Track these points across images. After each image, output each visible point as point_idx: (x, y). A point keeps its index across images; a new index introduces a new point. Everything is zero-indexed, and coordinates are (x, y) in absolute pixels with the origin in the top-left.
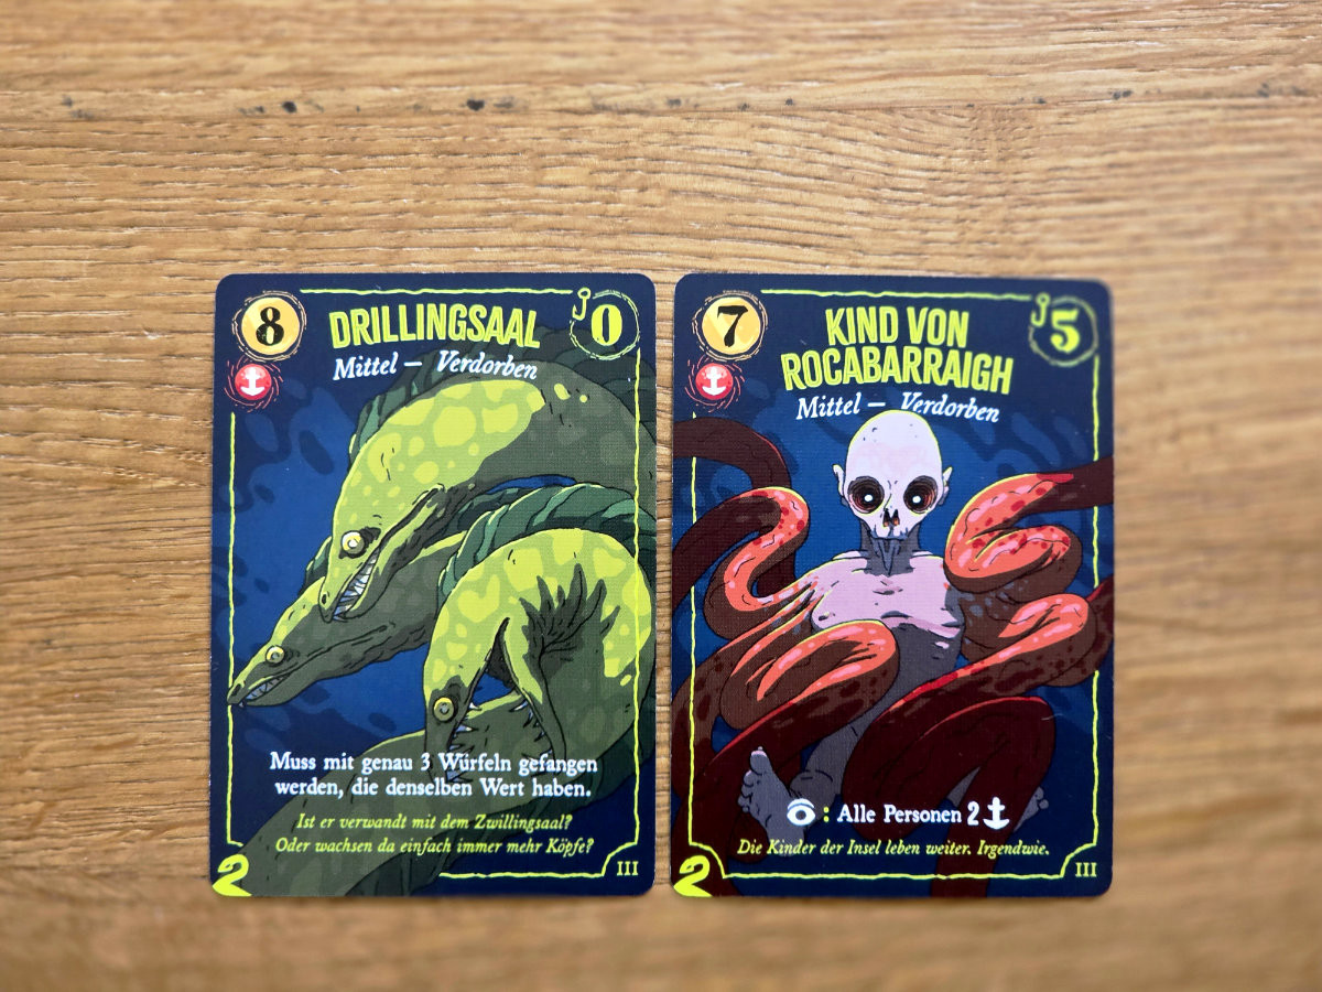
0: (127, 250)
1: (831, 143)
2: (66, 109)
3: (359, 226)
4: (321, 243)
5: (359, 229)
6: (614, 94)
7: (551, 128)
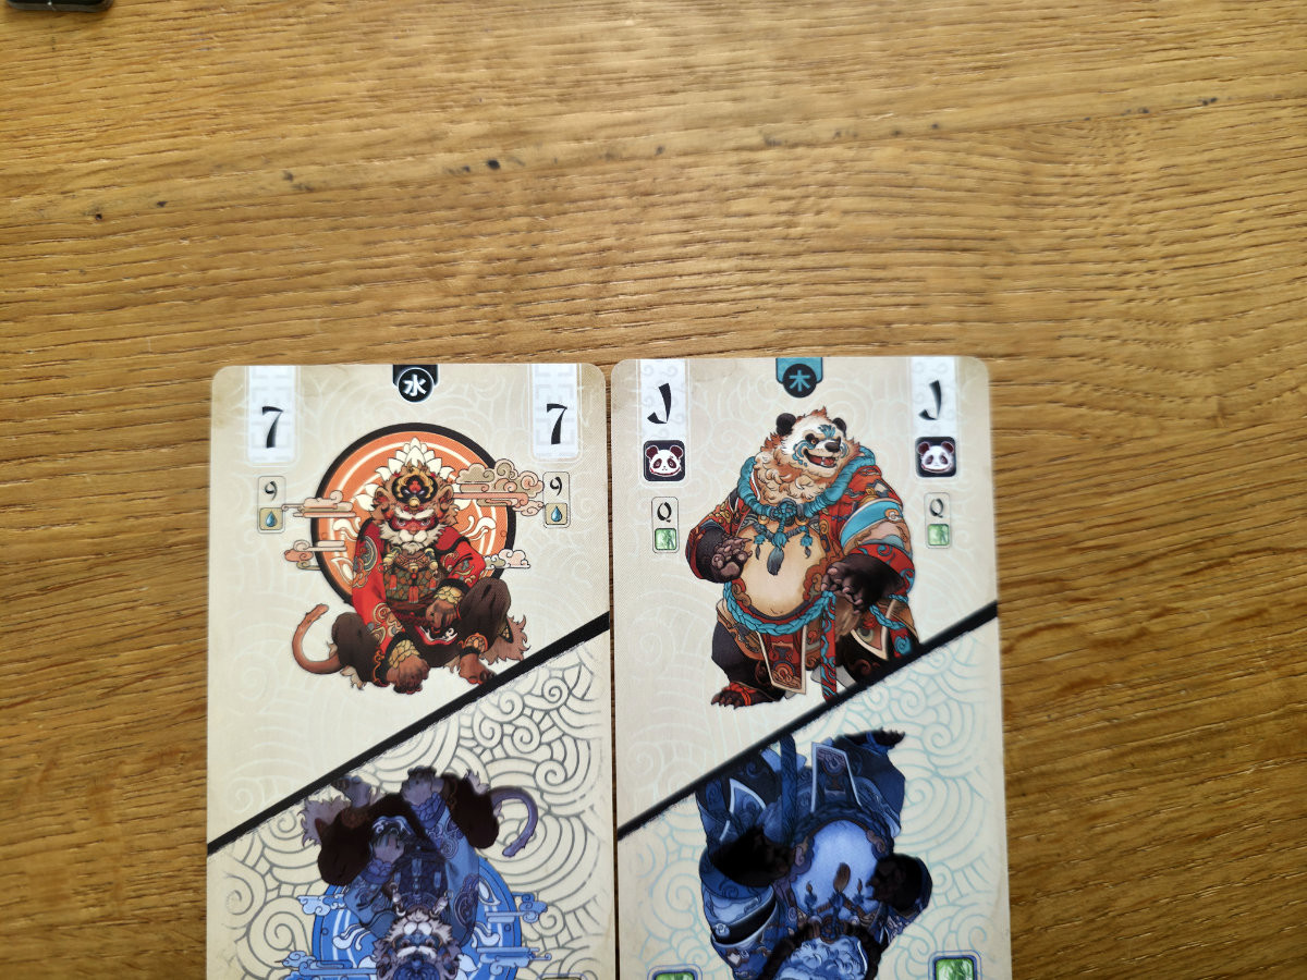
0: (355, 306)
1: (975, 159)
2: (287, 183)
3: (567, 266)
4: (535, 284)
5: (567, 268)
6: (782, 131)
7: (731, 165)
